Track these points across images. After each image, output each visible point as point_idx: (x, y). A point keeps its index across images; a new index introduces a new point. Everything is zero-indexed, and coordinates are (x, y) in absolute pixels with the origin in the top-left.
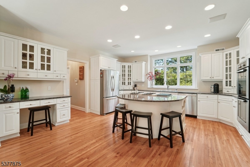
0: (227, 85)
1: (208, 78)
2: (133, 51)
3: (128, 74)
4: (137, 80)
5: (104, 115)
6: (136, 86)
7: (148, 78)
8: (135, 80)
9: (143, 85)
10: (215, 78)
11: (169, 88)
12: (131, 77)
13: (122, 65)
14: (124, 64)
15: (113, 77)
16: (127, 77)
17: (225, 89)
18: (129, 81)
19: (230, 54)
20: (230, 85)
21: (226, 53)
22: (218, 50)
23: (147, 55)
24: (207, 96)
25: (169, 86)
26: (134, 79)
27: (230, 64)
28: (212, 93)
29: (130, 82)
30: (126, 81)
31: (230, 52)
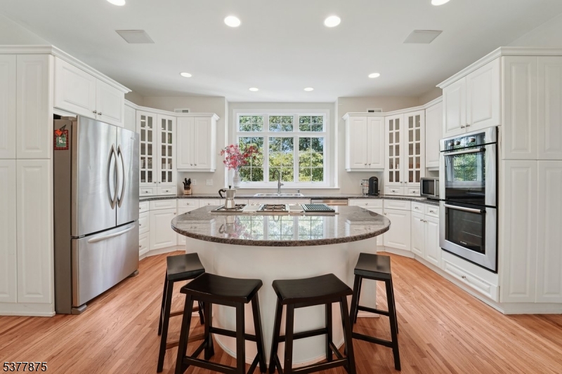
0: (391, 180)
1: (362, 166)
2: (186, 75)
3: (164, 147)
4: (193, 167)
5: (79, 313)
6: (187, 184)
7: (224, 162)
8: (187, 167)
9: (210, 182)
10: (373, 166)
11: (282, 187)
12: (173, 157)
13: (140, 114)
14: (148, 112)
15: (119, 152)
16: (157, 156)
17: (387, 187)
18: (167, 170)
19: (397, 121)
20: (397, 180)
21: (391, 118)
22: (373, 111)
23: (222, 98)
24: (366, 203)
25: (282, 182)
26: (182, 162)
27: (397, 140)
28: (366, 196)
29: (170, 173)
30: (153, 170)
31: (397, 117)
